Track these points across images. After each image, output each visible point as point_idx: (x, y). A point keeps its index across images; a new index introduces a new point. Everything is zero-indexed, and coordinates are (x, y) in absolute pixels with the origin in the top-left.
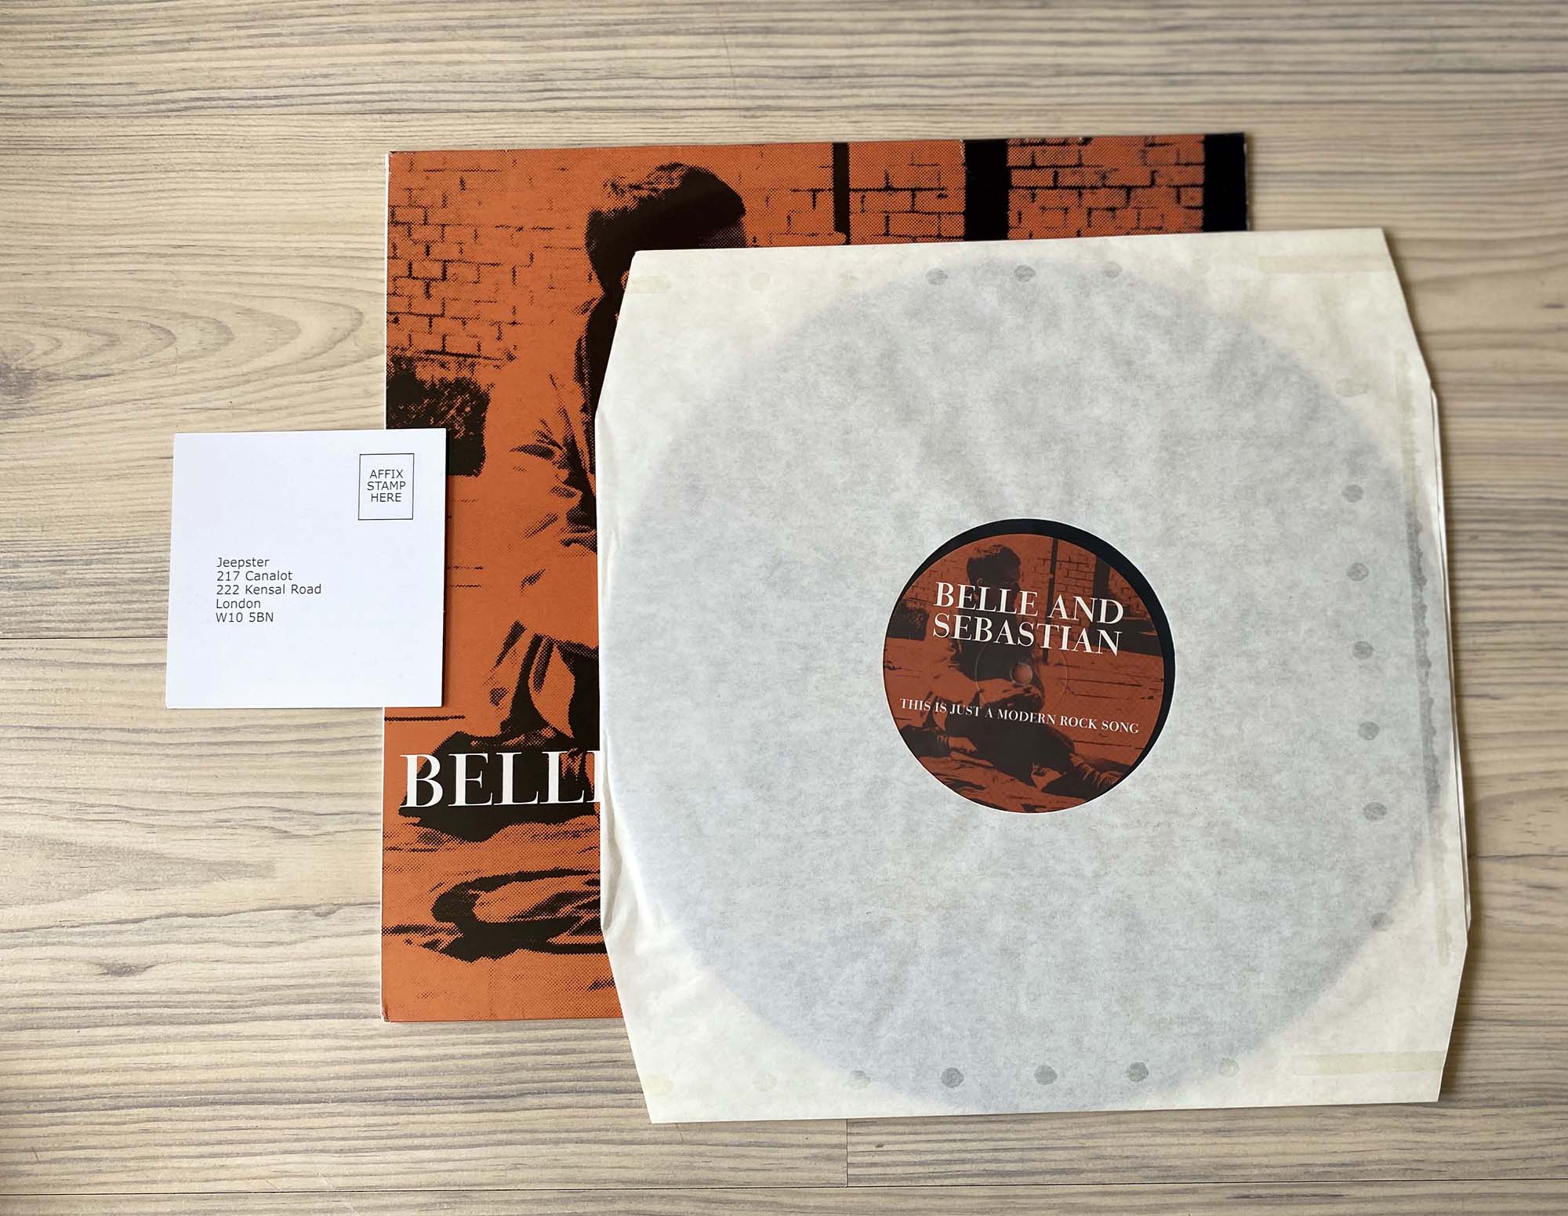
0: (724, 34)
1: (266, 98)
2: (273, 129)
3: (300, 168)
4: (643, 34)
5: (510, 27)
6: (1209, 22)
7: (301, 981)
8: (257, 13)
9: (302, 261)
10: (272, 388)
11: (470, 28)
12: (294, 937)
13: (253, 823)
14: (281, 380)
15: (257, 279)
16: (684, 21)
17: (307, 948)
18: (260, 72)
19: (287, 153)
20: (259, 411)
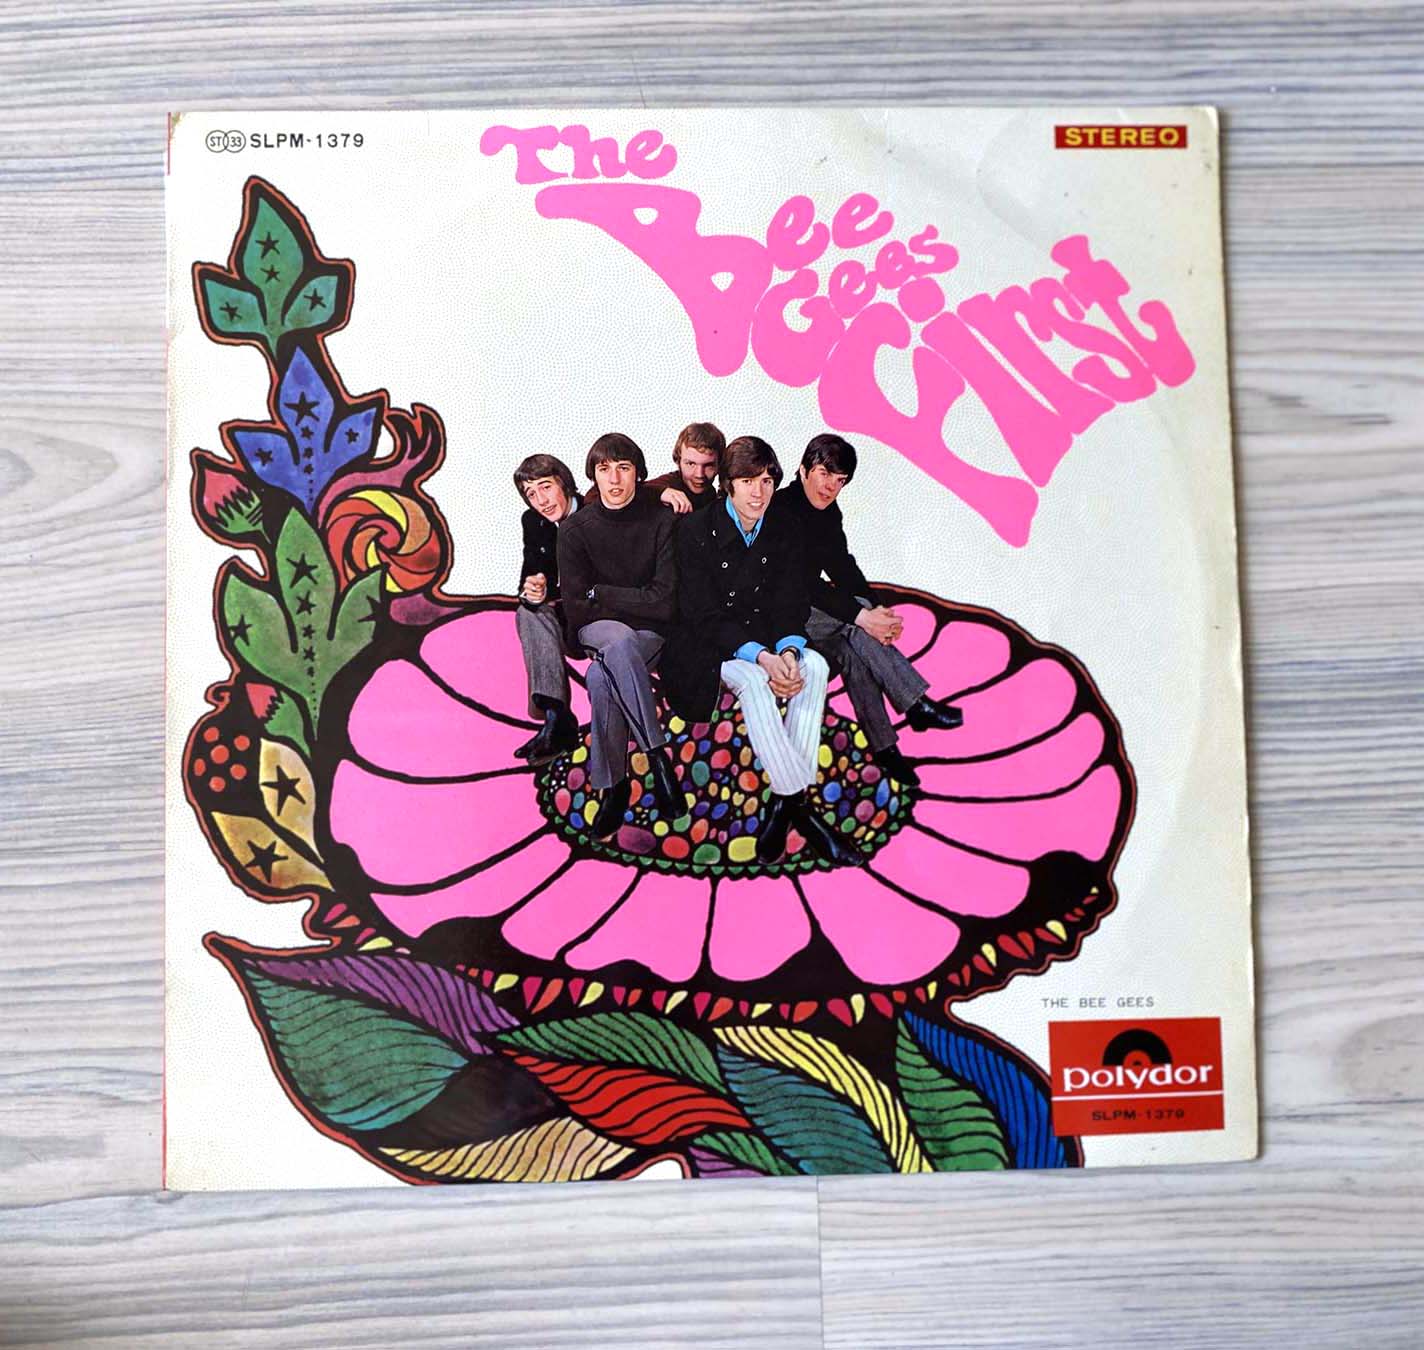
0: (639, 84)
1: (66, 169)
2: (75, 209)
3: (113, 258)
4: (540, 85)
5: (373, 77)
6: (1238, 67)
7: (141, 1286)
8: (51, 62)
9: (117, 376)
10: (84, 537)
11: (322, 79)
12: (131, 1230)
13: (73, 1088)
14: (92, 527)
15: (61, 400)
16: (589, 68)
17: (146, 1244)
18: (56, 138)
19: (94, 239)
20: (68, 567)
